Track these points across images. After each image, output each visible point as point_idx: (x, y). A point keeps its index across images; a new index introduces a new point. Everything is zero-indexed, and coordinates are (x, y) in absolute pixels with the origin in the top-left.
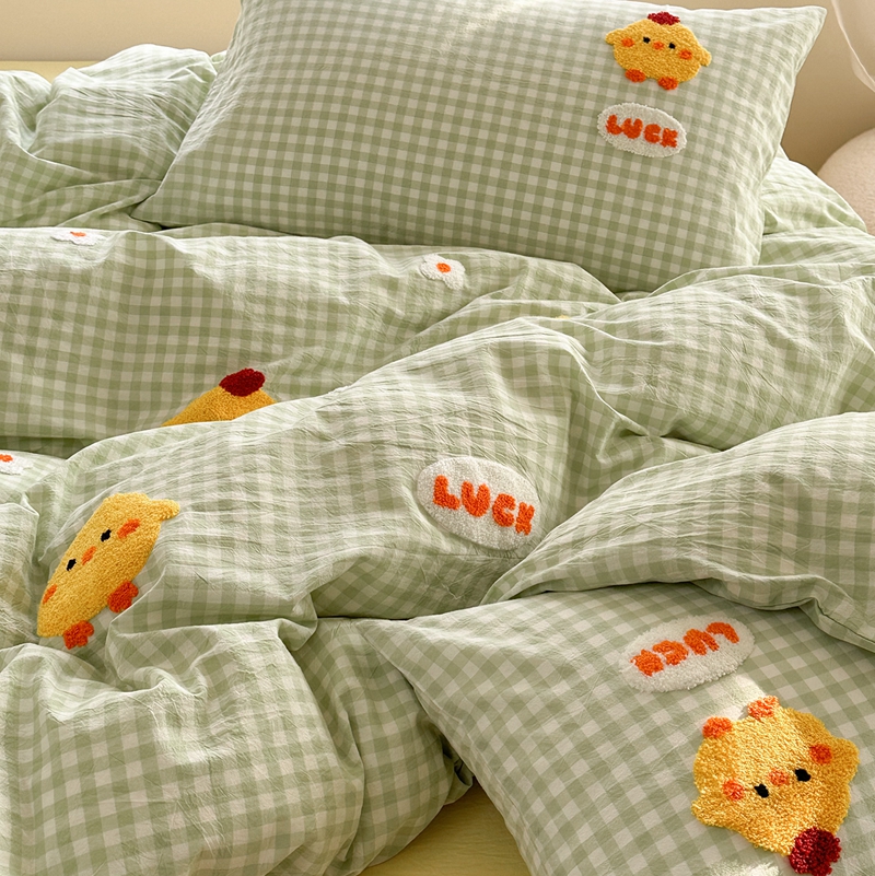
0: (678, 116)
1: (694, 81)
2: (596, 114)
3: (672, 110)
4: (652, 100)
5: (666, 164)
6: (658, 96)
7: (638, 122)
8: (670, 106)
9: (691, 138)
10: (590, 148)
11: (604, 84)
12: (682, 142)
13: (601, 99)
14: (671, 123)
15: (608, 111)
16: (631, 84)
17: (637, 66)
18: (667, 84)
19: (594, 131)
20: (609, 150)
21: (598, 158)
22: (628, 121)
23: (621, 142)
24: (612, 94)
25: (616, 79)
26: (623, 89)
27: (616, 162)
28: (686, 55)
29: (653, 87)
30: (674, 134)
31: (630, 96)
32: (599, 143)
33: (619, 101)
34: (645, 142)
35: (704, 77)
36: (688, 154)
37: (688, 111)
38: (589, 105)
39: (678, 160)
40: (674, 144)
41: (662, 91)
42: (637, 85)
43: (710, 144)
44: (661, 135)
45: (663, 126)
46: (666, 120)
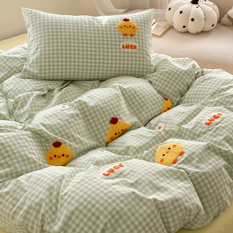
1: (137, 33)
2: (119, 45)
3: (134, 41)
4: (129, 40)
5: (136, 53)
6: (131, 39)
7: (128, 45)
9: (139, 46)
10: (120, 52)
11: (119, 38)
12: (138, 47)
14: (135, 44)
15: (122, 44)
16: (125, 37)
17: (125, 33)
18: (132, 35)
19: (120, 49)
20: (124, 52)
21: (122, 54)
23: (126, 50)
24: (121, 40)
25: (121, 36)
26: (123, 38)
27: (126, 55)
28: (133, 28)
29: (129, 36)
30: (136, 46)
31: (125, 39)
32: (122, 51)
33: (123, 41)
34: (131, 49)
35: (138, 32)
37: (137, 40)
38: (118, 43)
39: (138, 51)
40: (136, 48)
42: (126, 37)
43: (143, 47)
44: (133, 47)
45: (133, 45)
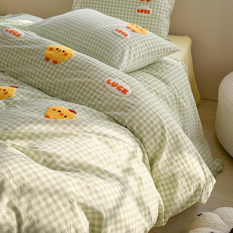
0: (150, 7)
2: (135, 9)
4: (145, 5)
6: (147, 4)
8: (149, 5)
9: (153, 11)
10: (134, 16)
11: (137, 2)
13: (136, 5)
14: (149, 9)
19: (135, 12)
20: (138, 16)
21: (136, 17)
22: (141, 10)
23: (140, 14)
24: (138, 4)
25: (139, 1)
26: (140, 3)
27: (139, 18)
29: (145, 2)
30: (150, 11)
31: (142, 4)
32: (136, 14)
33: (139, 6)
36: (152, 14)
37: (152, 6)
38: (134, 7)
39: (151, 16)
41: (147, 2)
42: (143, 2)
43: (157, 12)
44: (147, 12)
45: (147, 10)
46: (148, 8)
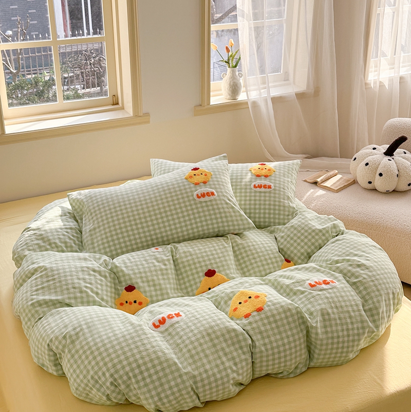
0: (211, 188)
2: (193, 195)
4: (204, 187)
5: (215, 200)
7: (204, 193)
8: (208, 186)
9: (217, 192)
10: (196, 204)
11: (190, 188)
12: (215, 193)
13: (192, 192)
14: (211, 190)
15: (195, 193)
17: (196, 181)
19: (194, 200)
20: (201, 202)
21: (199, 205)
23: (202, 199)
24: (193, 189)
25: (192, 186)
26: (195, 187)
27: (204, 204)
29: (202, 184)
30: (213, 192)
31: (198, 188)
32: (197, 202)
33: (196, 190)
36: (218, 196)
37: (213, 186)
38: (190, 194)
39: (217, 198)
44: (210, 194)
45: (210, 192)
46: (209, 190)
